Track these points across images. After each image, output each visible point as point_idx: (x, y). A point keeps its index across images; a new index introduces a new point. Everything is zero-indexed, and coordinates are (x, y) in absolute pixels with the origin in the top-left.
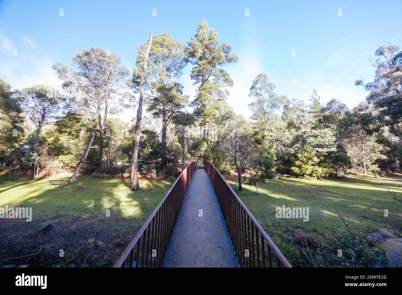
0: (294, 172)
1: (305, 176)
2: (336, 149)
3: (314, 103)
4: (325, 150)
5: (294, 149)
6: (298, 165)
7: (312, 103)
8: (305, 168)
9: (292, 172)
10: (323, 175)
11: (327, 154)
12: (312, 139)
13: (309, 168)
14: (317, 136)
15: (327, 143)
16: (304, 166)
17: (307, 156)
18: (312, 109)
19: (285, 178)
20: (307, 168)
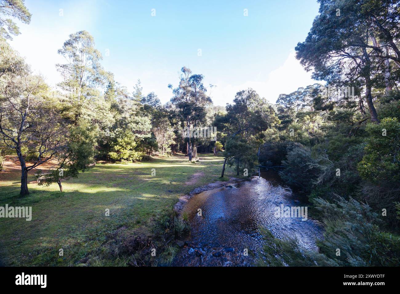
0: (111, 157)
1: (122, 160)
2: (151, 135)
3: (137, 92)
4: (142, 136)
5: (115, 133)
6: (117, 150)
7: (135, 91)
8: (123, 152)
9: (110, 158)
10: (138, 158)
11: (144, 140)
12: (134, 125)
13: (127, 153)
14: (139, 122)
15: (145, 130)
16: (123, 150)
17: (127, 141)
18: (135, 97)
19: (100, 165)
20: (125, 152)
